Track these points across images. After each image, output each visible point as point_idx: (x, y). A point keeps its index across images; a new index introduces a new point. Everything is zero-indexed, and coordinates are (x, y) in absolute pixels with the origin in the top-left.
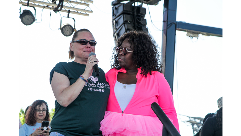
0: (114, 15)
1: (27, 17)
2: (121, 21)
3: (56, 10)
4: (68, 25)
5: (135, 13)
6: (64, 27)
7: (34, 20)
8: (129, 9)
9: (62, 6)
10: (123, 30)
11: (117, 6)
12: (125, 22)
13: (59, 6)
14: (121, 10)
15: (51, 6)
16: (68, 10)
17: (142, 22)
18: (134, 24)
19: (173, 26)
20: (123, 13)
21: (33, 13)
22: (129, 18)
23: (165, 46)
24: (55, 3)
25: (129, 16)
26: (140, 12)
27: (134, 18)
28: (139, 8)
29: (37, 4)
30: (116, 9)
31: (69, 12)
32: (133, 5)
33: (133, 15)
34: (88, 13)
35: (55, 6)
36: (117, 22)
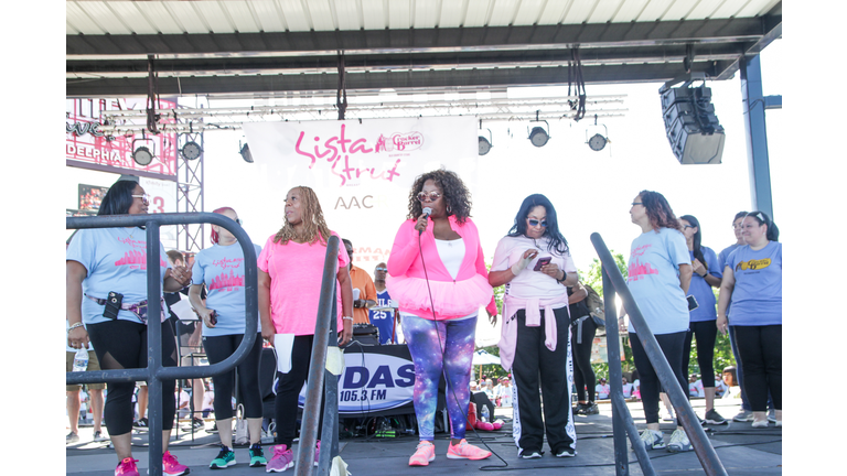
0: (664, 107)
1: (538, 136)
2: (675, 114)
3: (577, 118)
4: (597, 135)
5: (695, 99)
6: (591, 139)
7: (548, 137)
8: (684, 94)
9: (584, 111)
10: (679, 126)
11: (665, 94)
12: (681, 114)
13: (579, 112)
14: (672, 98)
15: (570, 115)
16: (593, 114)
17: (706, 109)
18: (695, 113)
19: (760, 104)
20: (676, 102)
21: (545, 129)
22: (685, 107)
23: (749, 136)
24: (575, 108)
25: (685, 104)
26: (702, 96)
27: (694, 106)
28: (699, 90)
29: (550, 115)
30: (665, 97)
31: (596, 116)
32: (690, 87)
33: (692, 102)
34: (622, 113)
35: (575, 113)
36: (669, 117)
